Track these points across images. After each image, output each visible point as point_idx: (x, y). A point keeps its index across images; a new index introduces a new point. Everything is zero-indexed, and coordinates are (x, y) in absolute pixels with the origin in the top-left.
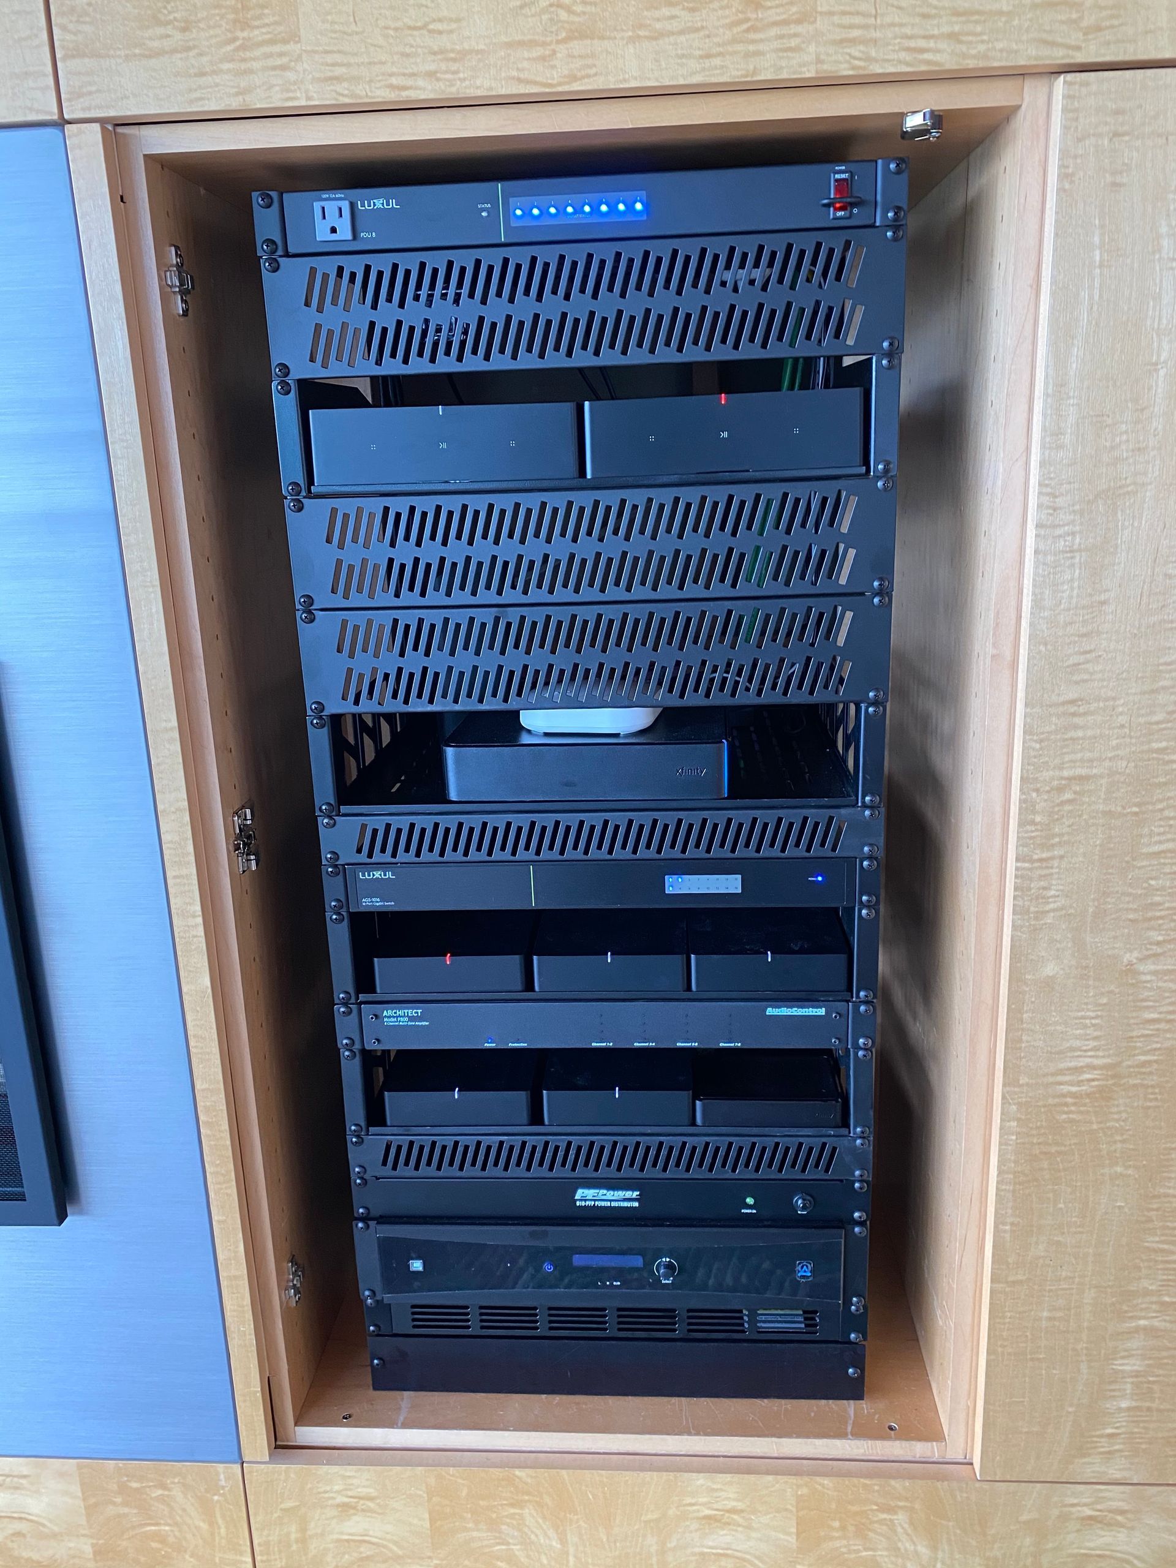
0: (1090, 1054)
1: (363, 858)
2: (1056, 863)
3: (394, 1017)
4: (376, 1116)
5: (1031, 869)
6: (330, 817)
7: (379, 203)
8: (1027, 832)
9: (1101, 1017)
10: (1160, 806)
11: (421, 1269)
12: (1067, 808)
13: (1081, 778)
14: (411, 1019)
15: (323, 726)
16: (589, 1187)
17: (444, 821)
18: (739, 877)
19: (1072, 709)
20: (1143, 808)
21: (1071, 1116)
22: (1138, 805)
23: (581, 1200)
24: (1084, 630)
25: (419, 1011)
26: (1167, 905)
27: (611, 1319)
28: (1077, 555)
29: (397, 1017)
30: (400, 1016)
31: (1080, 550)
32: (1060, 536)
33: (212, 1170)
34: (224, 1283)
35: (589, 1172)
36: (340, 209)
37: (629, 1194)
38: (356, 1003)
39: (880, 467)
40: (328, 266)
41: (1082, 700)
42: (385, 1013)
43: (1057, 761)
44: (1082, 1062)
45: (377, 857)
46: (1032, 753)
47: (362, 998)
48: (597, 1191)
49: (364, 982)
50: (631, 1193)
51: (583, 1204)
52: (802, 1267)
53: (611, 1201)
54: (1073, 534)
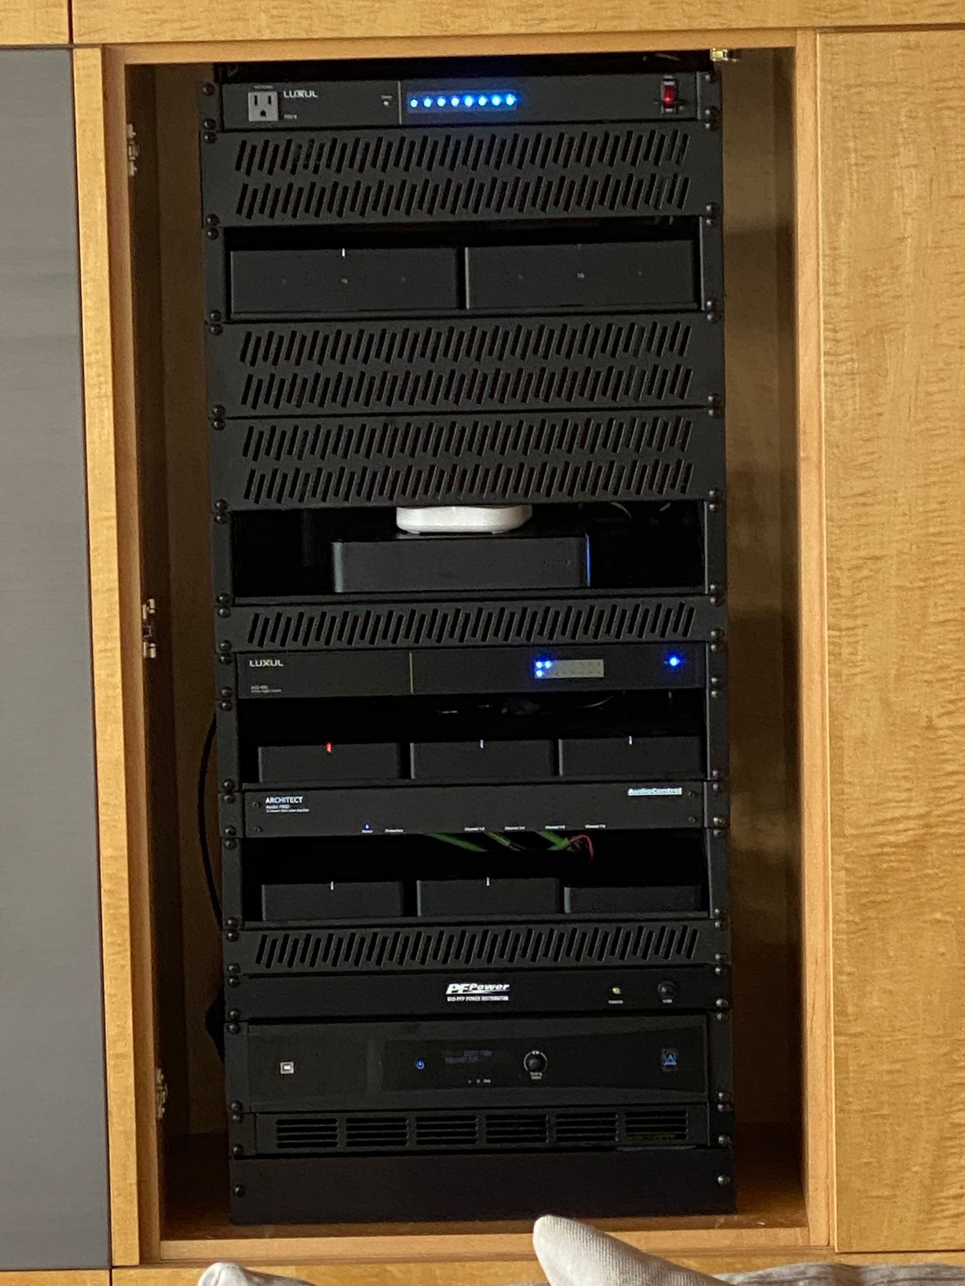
0: (903, 804)
1: (254, 647)
2: (860, 631)
3: (275, 804)
4: (251, 910)
5: (839, 637)
6: (225, 607)
7: (301, 94)
8: (834, 604)
9: (910, 769)
10: (941, 581)
11: (292, 1071)
12: (865, 583)
13: (876, 558)
14: (293, 806)
15: (224, 522)
16: (460, 982)
17: (330, 611)
18: (601, 661)
19: (862, 500)
20: (928, 583)
21: (891, 864)
22: (925, 580)
23: (451, 995)
24: (867, 436)
25: (300, 798)
26: (955, 667)
27: (480, 1127)
28: (857, 377)
29: (278, 804)
30: (281, 803)
31: (859, 373)
32: (842, 362)
33: (110, 940)
34: (110, 1062)
35: (461, 964)
36: (270, 98)
37: (499, 987)
38: (239, 791)
39: (709, 303)
40: (257, 140)
41: (869, 492)
42: (268, 801)
43: (856, 544)
44: (897, 813)
45: (267, 645)
46: (834, 537)
47: (245, 786)
48: (467, 985)
49: (248, 771)
50: (501, 986)
51: (453, 999)
52: (667, 1056)
53: (480, 995)
54: (852, 360)
